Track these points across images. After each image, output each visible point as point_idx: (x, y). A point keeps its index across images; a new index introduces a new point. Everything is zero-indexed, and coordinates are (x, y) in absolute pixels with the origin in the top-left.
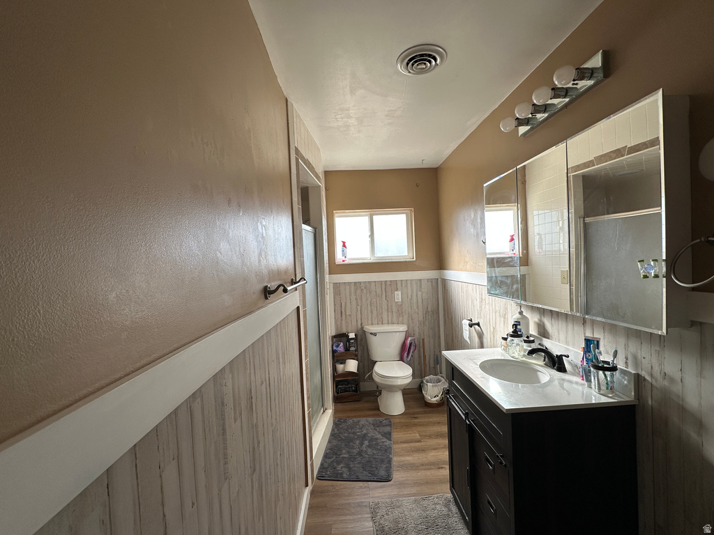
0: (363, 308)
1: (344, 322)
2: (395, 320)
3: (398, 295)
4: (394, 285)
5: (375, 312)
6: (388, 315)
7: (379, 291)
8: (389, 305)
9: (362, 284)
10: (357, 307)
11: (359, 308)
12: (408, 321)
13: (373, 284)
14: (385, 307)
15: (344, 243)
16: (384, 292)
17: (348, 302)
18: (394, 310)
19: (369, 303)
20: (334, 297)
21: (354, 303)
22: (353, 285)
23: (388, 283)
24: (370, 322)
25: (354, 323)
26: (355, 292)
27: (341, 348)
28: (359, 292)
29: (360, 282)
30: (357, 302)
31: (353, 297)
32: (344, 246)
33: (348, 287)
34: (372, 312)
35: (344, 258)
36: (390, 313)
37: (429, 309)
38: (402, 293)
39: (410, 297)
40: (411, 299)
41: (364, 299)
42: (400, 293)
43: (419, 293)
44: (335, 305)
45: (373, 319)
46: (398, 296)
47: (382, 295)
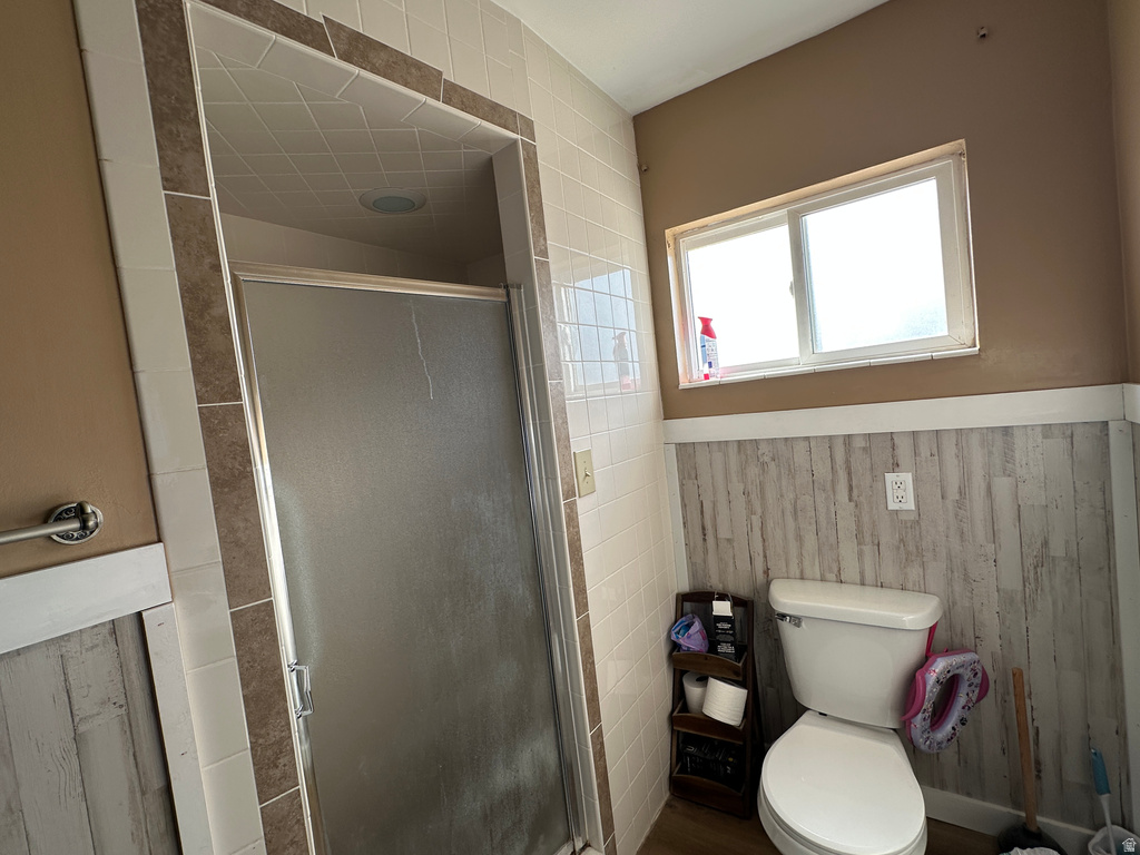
0: (770, 525)
1: (712, 558)
2: (889, 573)
3: (899, 485)
4: (885, 449)
5: (810, 542)
6: (860, 554)
7: (822, 470)
8: (866, 519)
9: (763, 448)
10: (749, 518)
11: (756, 520)
12: (950, 582)
13: (801, 448)
14: (846, 523)
15: (706, 322)
16: (842, 475)
17: (722, 498)
18: (885, 539)
19: (789, 507)
20: (682, 485)
21: (740, 503)
22: (733, 451)
23: (859, 443)
24: (795, 570)
25: (744, 565)
26: (743, 471)
27: (694, 640)
28: (753, 471)
29: (756, 441)
30: (749, 502)
31: (736, 487)
32: (707, 330)
33: (718, 456)
34: (799, 538)
35: (706, 370)
36: (867, 549)
37: (1057, 549)
38: (916, 480)
39: (953, 494)
40: (960, 504)
41: (771, 495)
42: (907, 478)
43: (1002, 485)
44: (684, 506)
45: (806, 563)
46: (900, 491)
47: (833, 482)
